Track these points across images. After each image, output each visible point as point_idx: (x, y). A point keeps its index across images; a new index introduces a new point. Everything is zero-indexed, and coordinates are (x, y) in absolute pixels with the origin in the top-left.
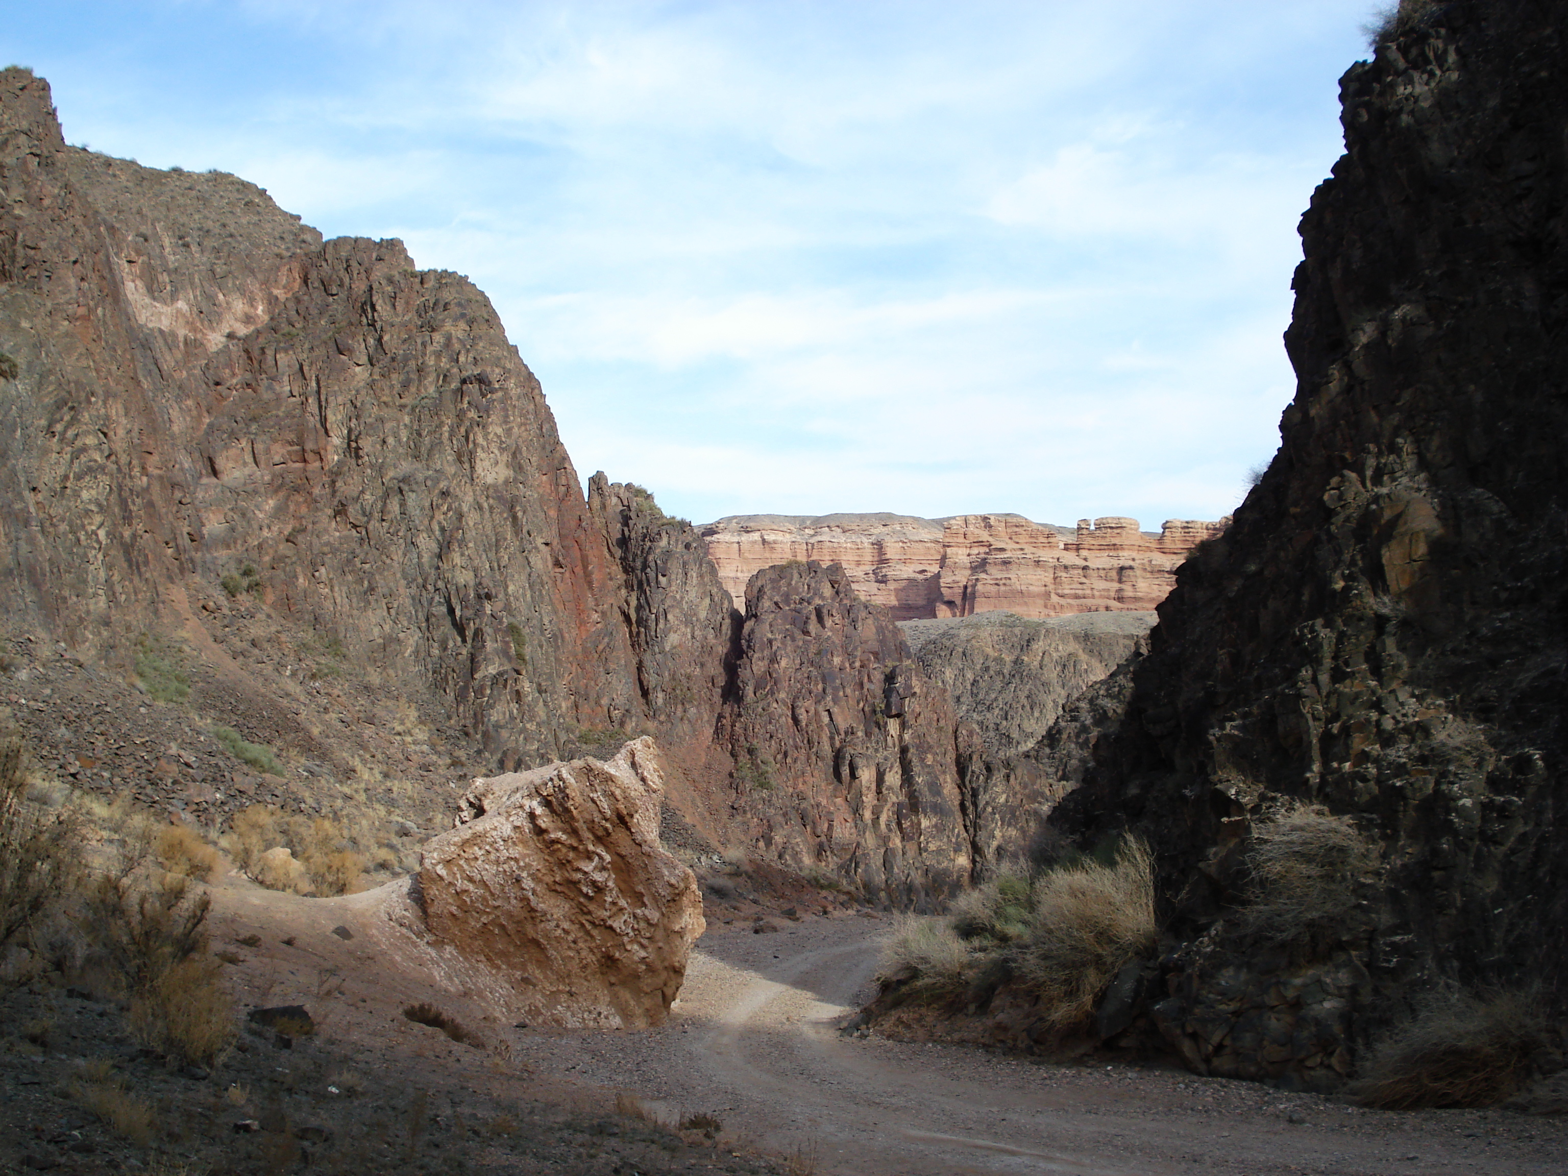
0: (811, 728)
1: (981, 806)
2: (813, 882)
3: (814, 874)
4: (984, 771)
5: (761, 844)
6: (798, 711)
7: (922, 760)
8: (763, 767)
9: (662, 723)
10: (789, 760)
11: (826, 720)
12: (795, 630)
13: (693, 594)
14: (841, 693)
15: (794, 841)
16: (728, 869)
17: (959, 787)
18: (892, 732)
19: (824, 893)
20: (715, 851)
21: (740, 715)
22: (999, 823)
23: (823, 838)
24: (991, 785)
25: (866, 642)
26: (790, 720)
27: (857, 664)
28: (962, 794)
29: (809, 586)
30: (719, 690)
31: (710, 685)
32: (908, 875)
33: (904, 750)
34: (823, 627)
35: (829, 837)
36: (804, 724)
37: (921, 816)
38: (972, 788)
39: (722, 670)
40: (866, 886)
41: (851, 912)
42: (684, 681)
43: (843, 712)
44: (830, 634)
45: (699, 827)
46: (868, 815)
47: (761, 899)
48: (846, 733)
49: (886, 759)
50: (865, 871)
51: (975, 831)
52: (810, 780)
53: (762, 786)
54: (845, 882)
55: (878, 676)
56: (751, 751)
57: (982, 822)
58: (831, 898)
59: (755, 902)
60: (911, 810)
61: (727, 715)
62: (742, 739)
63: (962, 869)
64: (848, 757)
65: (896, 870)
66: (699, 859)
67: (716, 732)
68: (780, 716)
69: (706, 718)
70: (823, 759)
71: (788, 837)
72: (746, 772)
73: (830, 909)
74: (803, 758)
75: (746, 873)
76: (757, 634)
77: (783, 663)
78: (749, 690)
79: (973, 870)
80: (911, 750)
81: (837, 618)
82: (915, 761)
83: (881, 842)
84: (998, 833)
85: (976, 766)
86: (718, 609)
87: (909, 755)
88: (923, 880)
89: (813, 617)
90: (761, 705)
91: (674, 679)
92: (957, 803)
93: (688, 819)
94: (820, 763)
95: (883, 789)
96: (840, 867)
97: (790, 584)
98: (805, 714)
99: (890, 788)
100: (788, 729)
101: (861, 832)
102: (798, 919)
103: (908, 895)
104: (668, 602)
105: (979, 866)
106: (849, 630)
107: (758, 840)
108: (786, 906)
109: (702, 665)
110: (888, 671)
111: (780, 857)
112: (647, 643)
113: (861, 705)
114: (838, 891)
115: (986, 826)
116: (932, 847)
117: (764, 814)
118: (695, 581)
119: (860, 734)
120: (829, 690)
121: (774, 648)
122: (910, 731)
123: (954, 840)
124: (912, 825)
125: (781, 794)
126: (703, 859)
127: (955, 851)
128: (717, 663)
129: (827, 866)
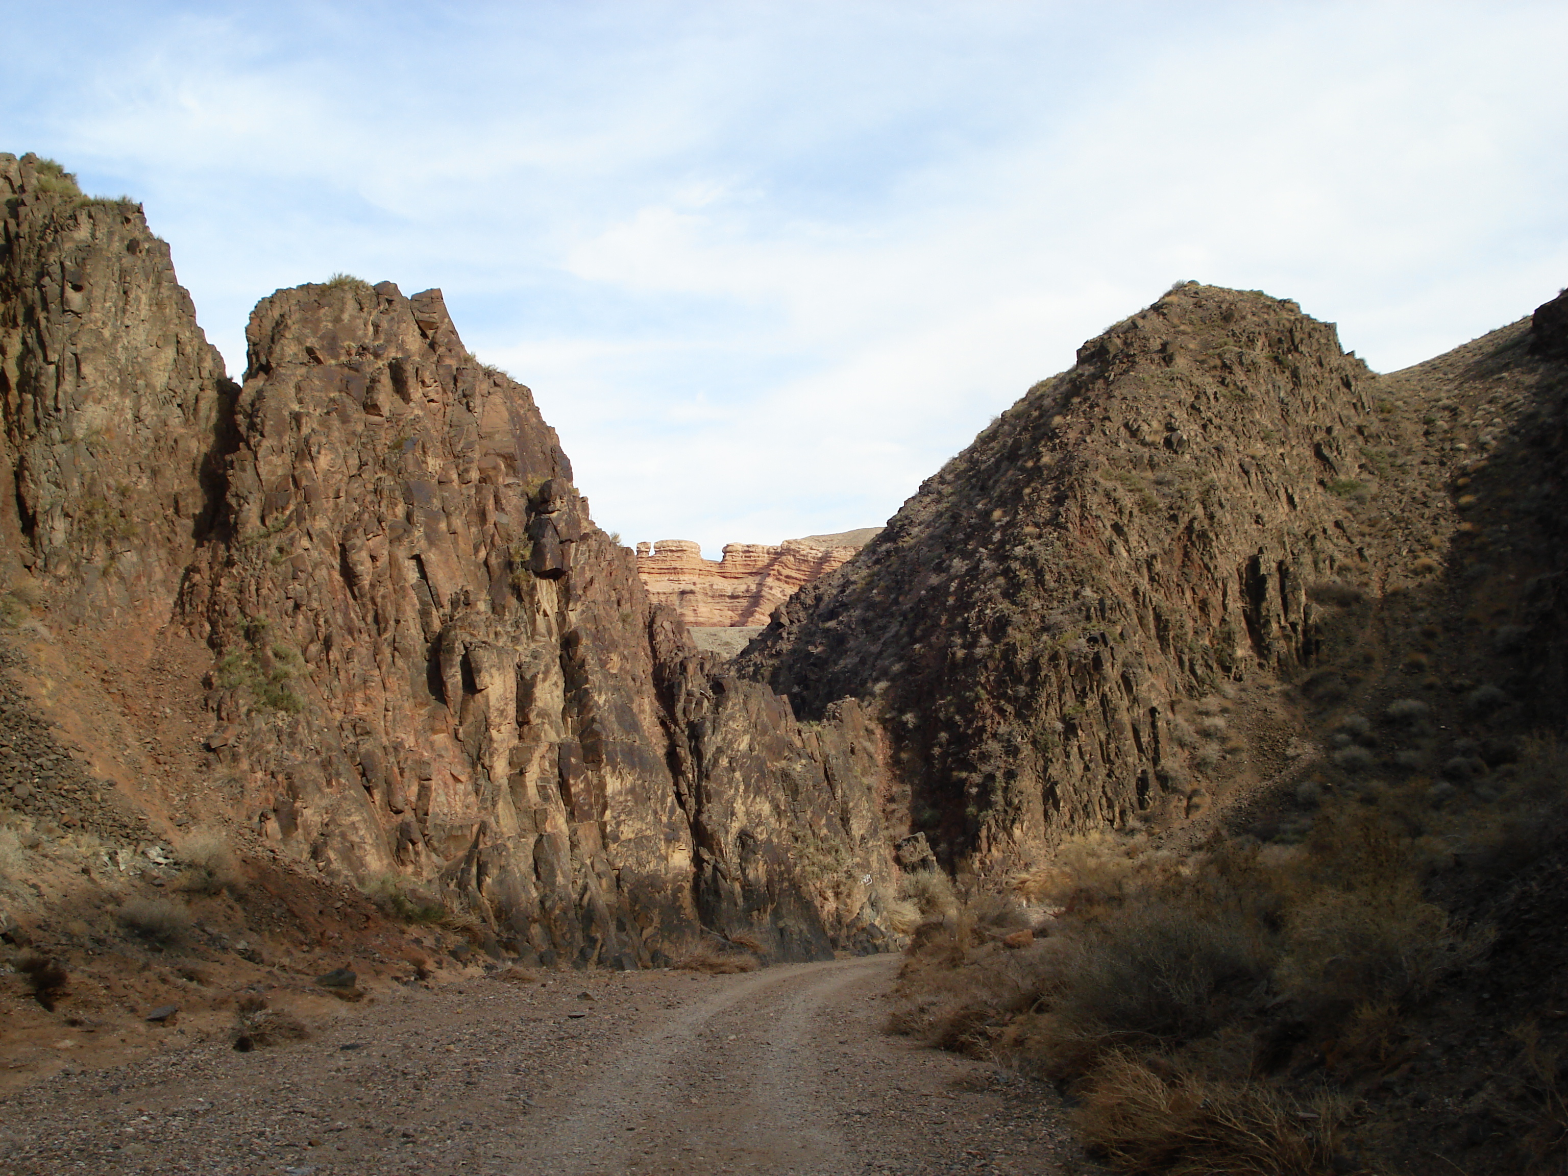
0: (382, 591)
1: (708, 755)
2: (390, 907)
3: (391, 890)
4: (710, 693)
5: (272, 826)
6: (354, 556)
7: (603, 664)
8: (278, 664)
9: (60, 580)
10: (334, 654)
11: (413, 576)
12: (348, 401)
13: (139, 336)
14: (443, 526)
15: (346, 821)
16: (183, 878)
17: (663, 723)
18: (545, 605)
19: (414, 931)
20: (156, 838)
21: (230, 563)
22: (742, 788)
23: (409, 816)
24: (724, 717)
25: (490, 436)
26: (337, 576)
27: (474, 475)
28: (669, 735)
29: (376, 327)
30: (190, 523)
31: (170, 511)
32: (585, 888)
33: (569, 642)
34: (406, 399)
35: (422, 814)
36: (366, 582)
37: (606, 770)
38: (690, 724)
39: (196, 485)
40: (503, 913)
41: (476, 971)
42: (114, 499)
43: (447, 562)
44: (418, 412)
45: (124, 788)
46: (501, 767)
47: (268, 948)
48: (454, 604)
49: (535, 656)
50: (500, 882)
51: (699, 802)
52: (381, 698)
53: (275, 703)
54: (456, 906)
55: (515, 502)
56: (252, 634)
57: (711, 786)
58: (429, 942)
59: (251, 956)
60: (585, 760)
61: (204, 565)
62: (233, 609)
63: (680, 874)
64: (460, 649)
65: (560, 879)
66: (113, 857)
67: (180, 603)
68: (316, 566)
69: (159, 575)
70: (406, 654)
71: (333, 810)
72: (240, 675)
73: (430, 965)
74: (364, 651)
75: (232, 888)
76: (271, 403)
77: (323, 461)
78: (251, 512)
79: (697, 877)
80: (584, 641)
81: (433, 391)
82: (591, 662)
83: (528, 823)
84: (739, 807)
85: (695, 683)
86: (193, 371)
87: (581, 650)
88: (612, 898)
89: (386, 380)
90: (275, 541)
91: (91, 494)
92: (661, 752)
93: (98, 771)
94: (400, 662)
95: (532, 716)
96: (446, 876)
97: (337, 320)
98: (368, 563)
99: (543, 714)
100: (333, 592)
101: (489, 802)
102: (358, 996)
103: (586, 929)
104: (84, 341)
105: (708, 869)
106: (456, 412)
107: (264, 817)
108: (329, 964)
109: (155, 473)
110: (533, 492)
111: (315, 853)
112: (37, 422)
113: (483, 554)
114: (445, 926)
115: (719, 794)
116: (627, 832)
117: (279, 763)
118: (144, 312)
119: (482, 606)
120: (419, 517)
121: (305, 430)
122: (579, 607)
123: (665, 819)
124: (587, 790)
125: (318, 723)
126: (124, 855)
127: (668, 841)
128: (185, 470)
129: (417, 874)
